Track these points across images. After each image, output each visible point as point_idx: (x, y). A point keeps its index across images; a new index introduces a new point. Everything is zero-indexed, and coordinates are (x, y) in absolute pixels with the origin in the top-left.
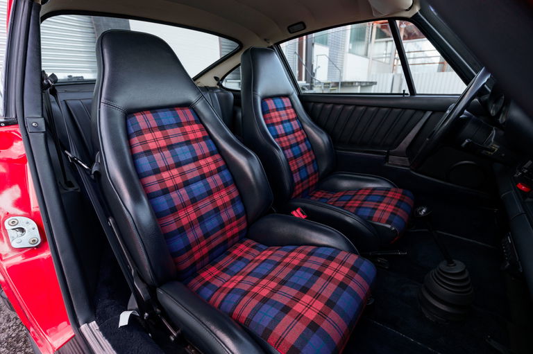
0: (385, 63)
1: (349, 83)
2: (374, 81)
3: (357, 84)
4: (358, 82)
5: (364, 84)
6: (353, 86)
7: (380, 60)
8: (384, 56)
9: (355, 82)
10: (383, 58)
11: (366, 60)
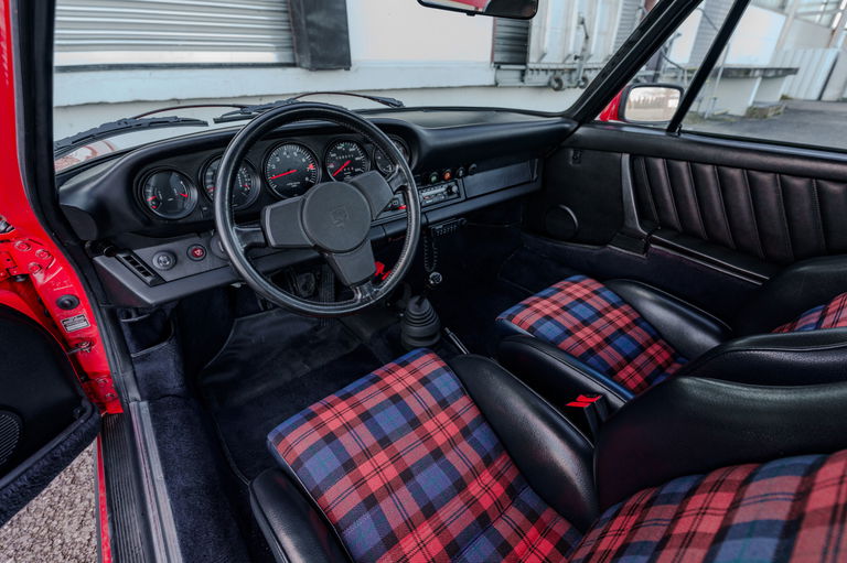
0: (818, 24)
1: (739, 70)
2: (794, 66)
3: (757, 73)
4: (761, 69)
5: (771, 74)
6: (748, 78)
7: (811, 18)
8: (822, 8)
9: (755, 69)
10: (817, 13)
11: (779, 19)
